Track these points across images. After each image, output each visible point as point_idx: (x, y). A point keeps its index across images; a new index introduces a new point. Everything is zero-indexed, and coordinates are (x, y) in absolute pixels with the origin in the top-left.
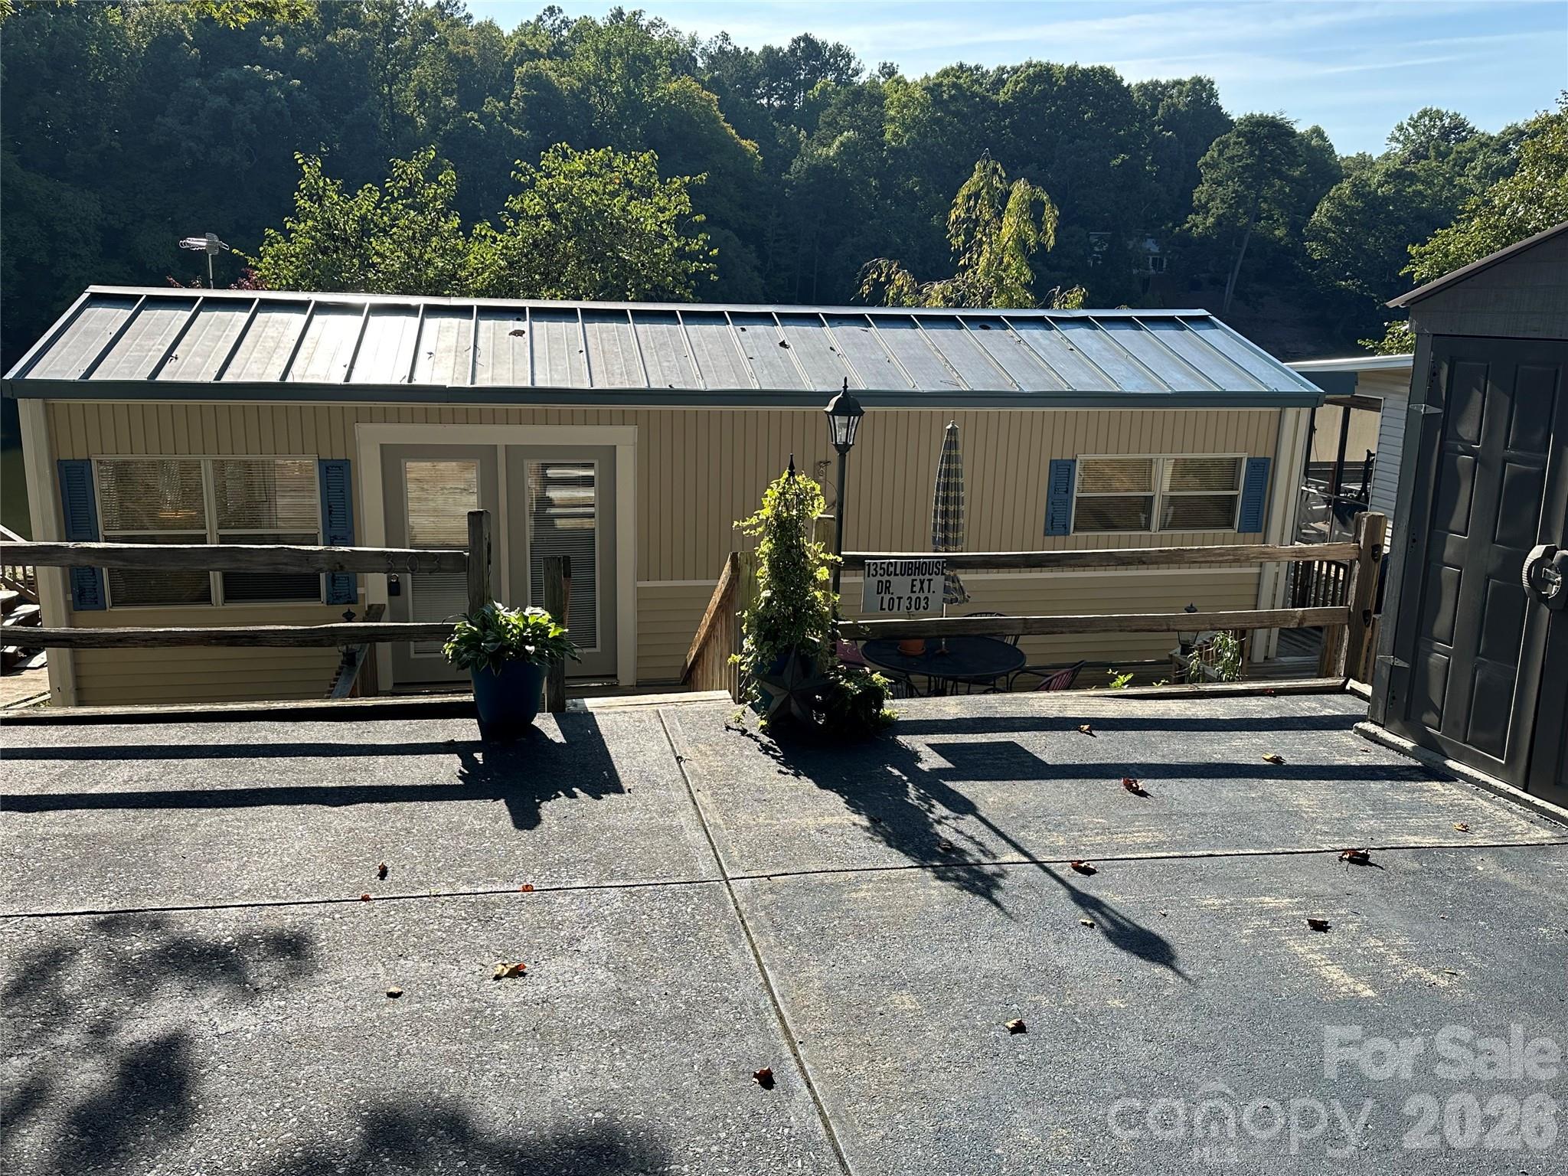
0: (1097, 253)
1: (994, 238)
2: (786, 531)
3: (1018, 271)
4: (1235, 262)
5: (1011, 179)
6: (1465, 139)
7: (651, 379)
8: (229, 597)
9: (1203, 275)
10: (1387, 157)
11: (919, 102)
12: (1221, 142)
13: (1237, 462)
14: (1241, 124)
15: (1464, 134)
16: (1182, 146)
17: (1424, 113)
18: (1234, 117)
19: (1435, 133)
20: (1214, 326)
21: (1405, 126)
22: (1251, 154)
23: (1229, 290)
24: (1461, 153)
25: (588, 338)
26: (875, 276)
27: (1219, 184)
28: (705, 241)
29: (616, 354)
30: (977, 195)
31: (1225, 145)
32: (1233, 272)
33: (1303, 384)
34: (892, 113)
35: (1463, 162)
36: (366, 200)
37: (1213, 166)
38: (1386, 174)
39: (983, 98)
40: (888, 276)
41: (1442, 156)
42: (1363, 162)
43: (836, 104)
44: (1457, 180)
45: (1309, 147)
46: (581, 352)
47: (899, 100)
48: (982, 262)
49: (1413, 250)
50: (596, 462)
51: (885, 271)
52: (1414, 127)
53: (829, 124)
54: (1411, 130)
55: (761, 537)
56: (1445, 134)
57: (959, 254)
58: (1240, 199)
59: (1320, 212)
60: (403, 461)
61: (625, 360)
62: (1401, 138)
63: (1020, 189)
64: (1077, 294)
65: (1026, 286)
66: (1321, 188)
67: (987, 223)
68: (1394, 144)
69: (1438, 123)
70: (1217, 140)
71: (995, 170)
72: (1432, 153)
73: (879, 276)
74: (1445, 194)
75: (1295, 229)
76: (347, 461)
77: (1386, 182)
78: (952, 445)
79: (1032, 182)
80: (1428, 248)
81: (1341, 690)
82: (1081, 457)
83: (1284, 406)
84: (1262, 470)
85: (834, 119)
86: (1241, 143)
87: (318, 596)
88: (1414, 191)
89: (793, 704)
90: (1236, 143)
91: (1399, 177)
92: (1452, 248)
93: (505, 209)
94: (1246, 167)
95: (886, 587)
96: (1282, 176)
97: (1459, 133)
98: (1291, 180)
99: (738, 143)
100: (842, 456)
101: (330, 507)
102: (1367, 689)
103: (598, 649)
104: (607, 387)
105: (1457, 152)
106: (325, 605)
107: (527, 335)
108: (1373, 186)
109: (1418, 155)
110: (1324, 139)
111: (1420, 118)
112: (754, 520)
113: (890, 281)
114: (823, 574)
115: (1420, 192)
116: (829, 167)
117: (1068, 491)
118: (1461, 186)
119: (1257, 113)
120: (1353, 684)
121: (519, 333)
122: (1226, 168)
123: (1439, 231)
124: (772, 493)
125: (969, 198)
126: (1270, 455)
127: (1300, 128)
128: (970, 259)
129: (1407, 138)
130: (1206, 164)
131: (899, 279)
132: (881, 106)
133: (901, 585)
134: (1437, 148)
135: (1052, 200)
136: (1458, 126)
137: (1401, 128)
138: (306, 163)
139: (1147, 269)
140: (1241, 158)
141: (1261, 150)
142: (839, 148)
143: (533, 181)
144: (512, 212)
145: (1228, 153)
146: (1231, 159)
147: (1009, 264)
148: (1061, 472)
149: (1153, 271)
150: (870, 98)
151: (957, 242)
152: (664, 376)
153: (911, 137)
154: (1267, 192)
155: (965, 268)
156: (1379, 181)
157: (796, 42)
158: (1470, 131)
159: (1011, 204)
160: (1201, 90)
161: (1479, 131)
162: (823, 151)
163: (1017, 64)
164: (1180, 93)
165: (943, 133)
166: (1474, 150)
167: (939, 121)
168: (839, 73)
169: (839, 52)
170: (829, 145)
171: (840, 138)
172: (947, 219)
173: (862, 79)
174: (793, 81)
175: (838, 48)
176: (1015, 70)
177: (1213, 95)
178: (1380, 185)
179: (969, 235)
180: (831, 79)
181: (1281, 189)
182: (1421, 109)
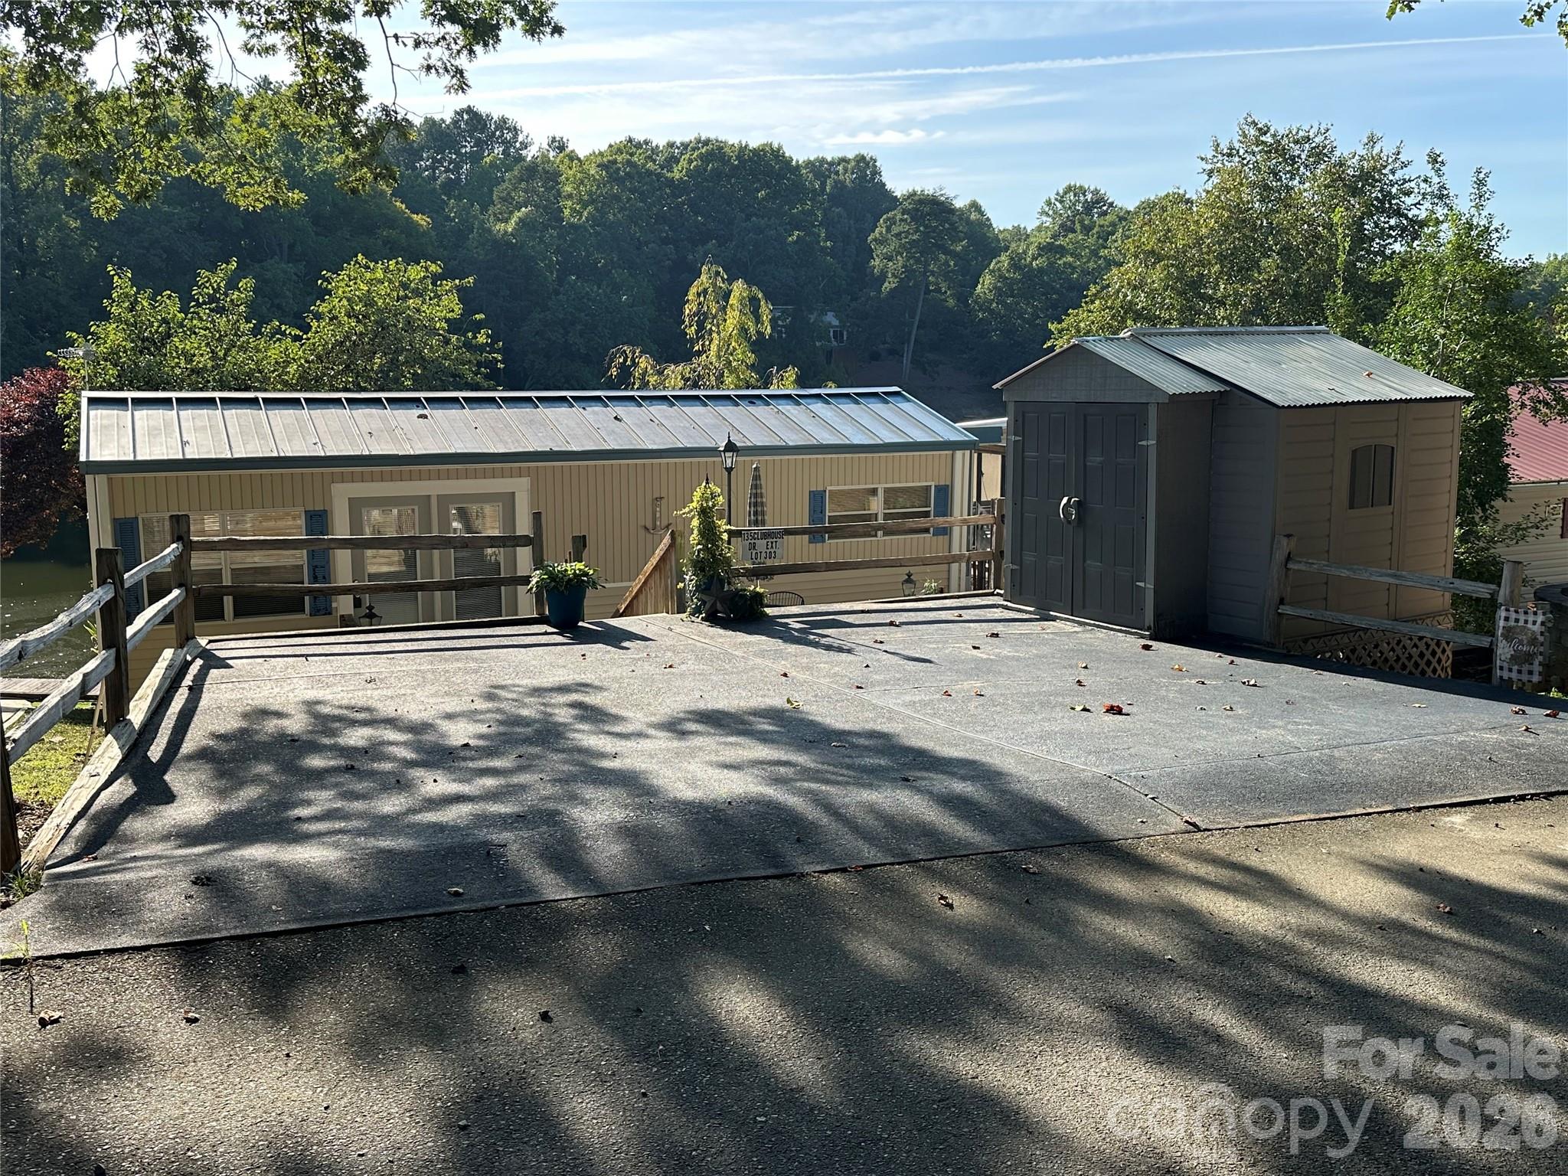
0: (782, 326)
1: (721, 327)
2: (704, 512)
3: (743, 355)
4: (910, 333)
5: (731, 281)
6: (1105, 213)
8: (237, 614)
9: (882, 346)
10: (1039, 229)
11: (595, 180)
12: (888, 219)
13: (928, 488)
14: (905, 200)
15: (1105, 208)
16: (852, 222)
17: (1069, 189)
18: (898, 194)
19: (1079, 207)
20: (909, 400)
21: (1053, 201)
22: (917, 230)
23: (906, 360)
24: (1102, 226)
26: (621, 360)
27: (890, 259)
29: (502, 429)
30: (705, 291)
31: (892, 222)
32: (909, 343)
33: (966, 435)
34: (568, 189)
35: (1105, 235)
37: (880, 242)
38: (1039, 248)
39: (659, 175)
40: (633, 360)
41: (1087, 229)
42: (1019, 234)
43: (510, 180)
44: (1103, 252)
45: (968, 222)
46: (476, 428)
47: (574, 176)
48: (714, 348)
49: (1052, 327)
51: (630, 355)
52: (1061, 202)
53: (504, 199)
54: (1057, 204)
55: (693, 517)
56: (1088, 208)
57: (693, 342)
58: (909, 273)
59: (983, 284)
61: (510, 433)
62: (1051, 212)
63: (739, 288)
64: (791, 373)
65: (752, 367)
66: (983, 261)
67: (714, 317)
68: (1044, 218)
69: (1082, 198)
70: (885, 217)
71: (717, 273)
72: (1078, 226)
73: (625, 360)
74: (1091, 265)
75: (962, 299)
76: (325, 511)
77: (1039, 255)
78: (756, 478)
79: (749, 282)
80: (1064, 325)
81: (992, 594)
82: (829, 488)
83: (954, 450)
84: (944, 494)
85: (509, 193)
86: (906, 220)
87: (303, 610)
88: (1065, 263)
89: (718, 604)
90: (901, 220)
91: (1050, 250)
92: (1082, 325)
93: (311, 312)
94: (912, 244)
95: (753, 546)
96: (947, 252)
97: (1100, 208)
98: (955, 255)
99: (409, 218)
100: (729, 474)
102: (1002, 592)
104: (507, 451)
105: (1100, 226)
106: (308, 617)
107: (431, 418)
108: (1028, 259)
109: (1067, 228)
110: (982, 213)
111: (1065, 193)
112: (687, 510)
113: (635, 364)
114: (725, 536)
115: (1070, 264)
116: (509, 244)
117: (823, 512)
118: (1105, 258)
119: (918, 189)
120: (998, 591)
121: (424, 416)
122: (894, 244)
123: (1070, 311)
124: (697, 495)
125: (698, 295)
126: (948, 483)
127: (959, 204)
128: (703, 345)
129: (1055, 212)
130: (875, 240)
131: (644, 362)
132: (556, 180)
133: (761, 544)
134: (1081, 222)
135: (767, 297)
136: (1099, 200)
137: (1049, 203)
138: (117, 274)
139: (830, 341)
140: (907, 234)
141: (926, 227)
142: (517, 224)
144: (316, 314)
145: (896, 230)
146: (898, 235)
147: (735, 349)
148: (817, 499)
149: (835, 343)
150: (546, 172)
151: (691, 331)
153: (589, 213)
154: (933, 267)
155: (699, 353)
156: (1033, 255)
157: (458, 113)
158: (1111, 205)
159: (733, 301)
160: (865, 167)
161: (1118, 203)
162: (500, 227)
163: (687, 140)
164: (846, 170)
165: (621, 209)
166: (1113, 224)
167: (616, 198)
168: (508, 144)
169: (503, 123)
170: (506, 221)
171: (518, 214)
172: (683, 313)
173: (530, 153)
174: (458, 153)
175: (504, 120)
176: (685, 146)
177: (876, 172)
178: (1034, 258)
179: (701, 326)
180: (498, 150)
181: (946, 263)
182: (1065, 185)
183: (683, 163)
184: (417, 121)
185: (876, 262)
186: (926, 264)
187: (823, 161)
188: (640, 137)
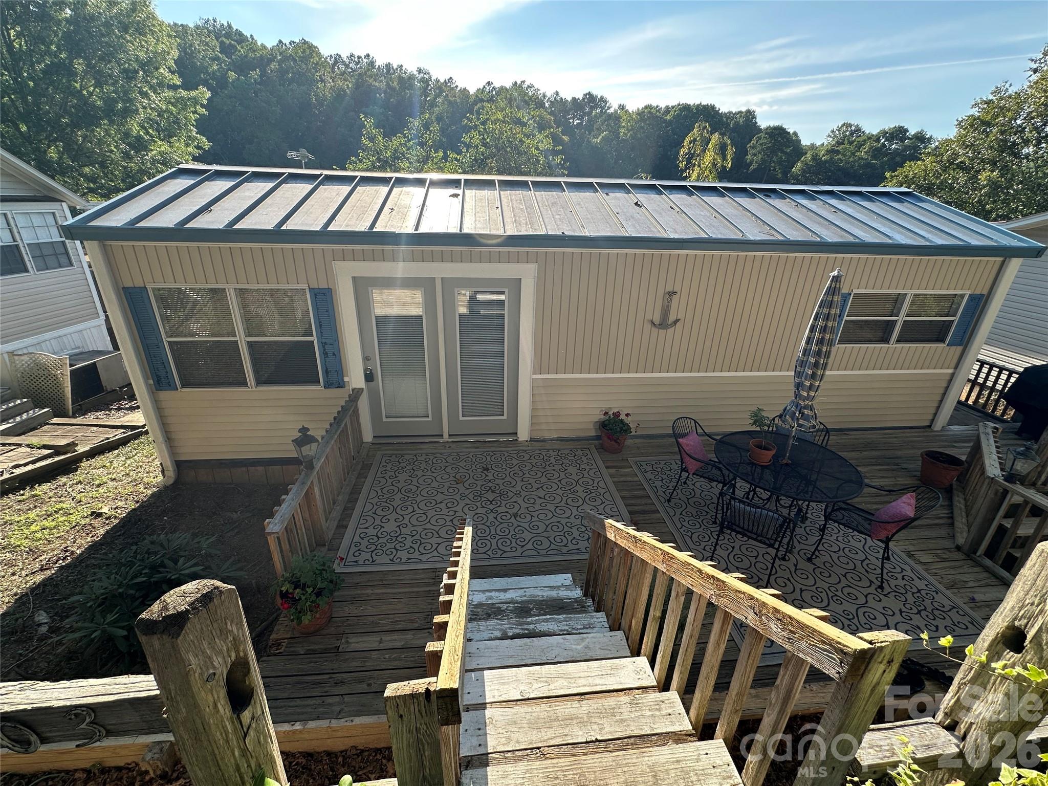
1: (701, 162)
6: (860, 136)
7: (548, 228)
8: (258, 382)
10: (826, 144)
11: (634, 120)
12: (757, 137)
13: (961, 296)
14: (766, 130)
15: (860, 133)
17: (844, 125)
18: (762, 127)
19: (848, 133)
21: (835, 130)
22: (771, 142)
24: (859, 142)
25: (502, 199)
27: (755, 155)
28: (562, 159)
29: (522, 210)
30: (695, 140)
31: (760, 138)
33: (1021, 241)
34: (623, 124)
35: (860, 146)
36: (396, 142)
37: (753, 147)
39: (661, 118)
41: (850, 143)
42: (815, 147)
43: (601, 121)
44: (857, 154)
45: (792, 140)
46: (497, 208)
47: (626, 119)
48: (695, 175)
50: (506, 291)
52: (839, 131)
53: (598, 129)
54: (837, 132)
56: (852, 134)
57: (683, 171)
58: (763, 160)
59: (797, 167)
60: (370, 289)
61: (529, 214)
62: (833, 136)
63: (716, 137)
66: (797, 157)
67: (698, 156)
68: (829, 139)
69: (849, 129)
70: (755, 136)
72: (846, 142)
76: (329, 290)
77: (826, 154)
79: (723, 135)
80: (896, 173)
83: (1008, 256)
84: (976, 304)
85: (600, 127)
86: (765, 137)
87: (317, 382)
88: (838, 158)
90: (763, 138)
91: (831, 152)
93: (462, 142)
94: (767, 148)
96: (783, 152)
97: (858, 133)
98: (785, 153)
101: (320, 322)
103: (505, 417)
104: (516, 233)
105: (857, 141)
106: (323, 388)
107: (460, 197)
108: (821, 156)
109: (839, 143)
110: (798, 137)
111: (842, 126)
115: (840, 159)
116: (597, 147)
121: (456, 196)
122: (759, 148)
125: (690, 142)
126: (985, 292)
127: (788, 131)
128: (688, 173)
129: (835, 136)
130: (750, 147)
132: (619, 121)
134: (848, 140)
135: (732, 143)
136: (858, 129)
137: (833, 131)
138: (366, 120)
140: (766, 143)
141: (775, 140)
142: (601, 139)
143: (476, 126)
144: (465, 143)
145: (760, 142)
146: (761, 144)
150: (616, 118)
151: (683, 165)
152: (557, 226)
153: (630, 134)
154: (775, 159)
156: (823, 154)
157: (585, 95)
158: (863, 132)
159: (710, 146)
160: (750, 115)
161: (867, 132)
162: (595, 140)
163: (674, 104)
164: (741, 117)
165: (644, 132)
166: (865, 141)
167: (642, 128)
168: (602, 108)
169: (602, 99)
170: (598, 138)
171: (602, 135)
172: (678, 153)
173: (611, 111)
174: (583, 112)
175: (602, 97)
176: (673, 107)
177: (754, 117)
178: (824, 156)
179: (689, 161)
180: (598, 110)
181: (781, 157)
182: (842, 123)
183: (672, 113)
184: (569, 99)
185: (749, 157)
186: (772, 157)
187: (730, 113)
188: (654, 105)
